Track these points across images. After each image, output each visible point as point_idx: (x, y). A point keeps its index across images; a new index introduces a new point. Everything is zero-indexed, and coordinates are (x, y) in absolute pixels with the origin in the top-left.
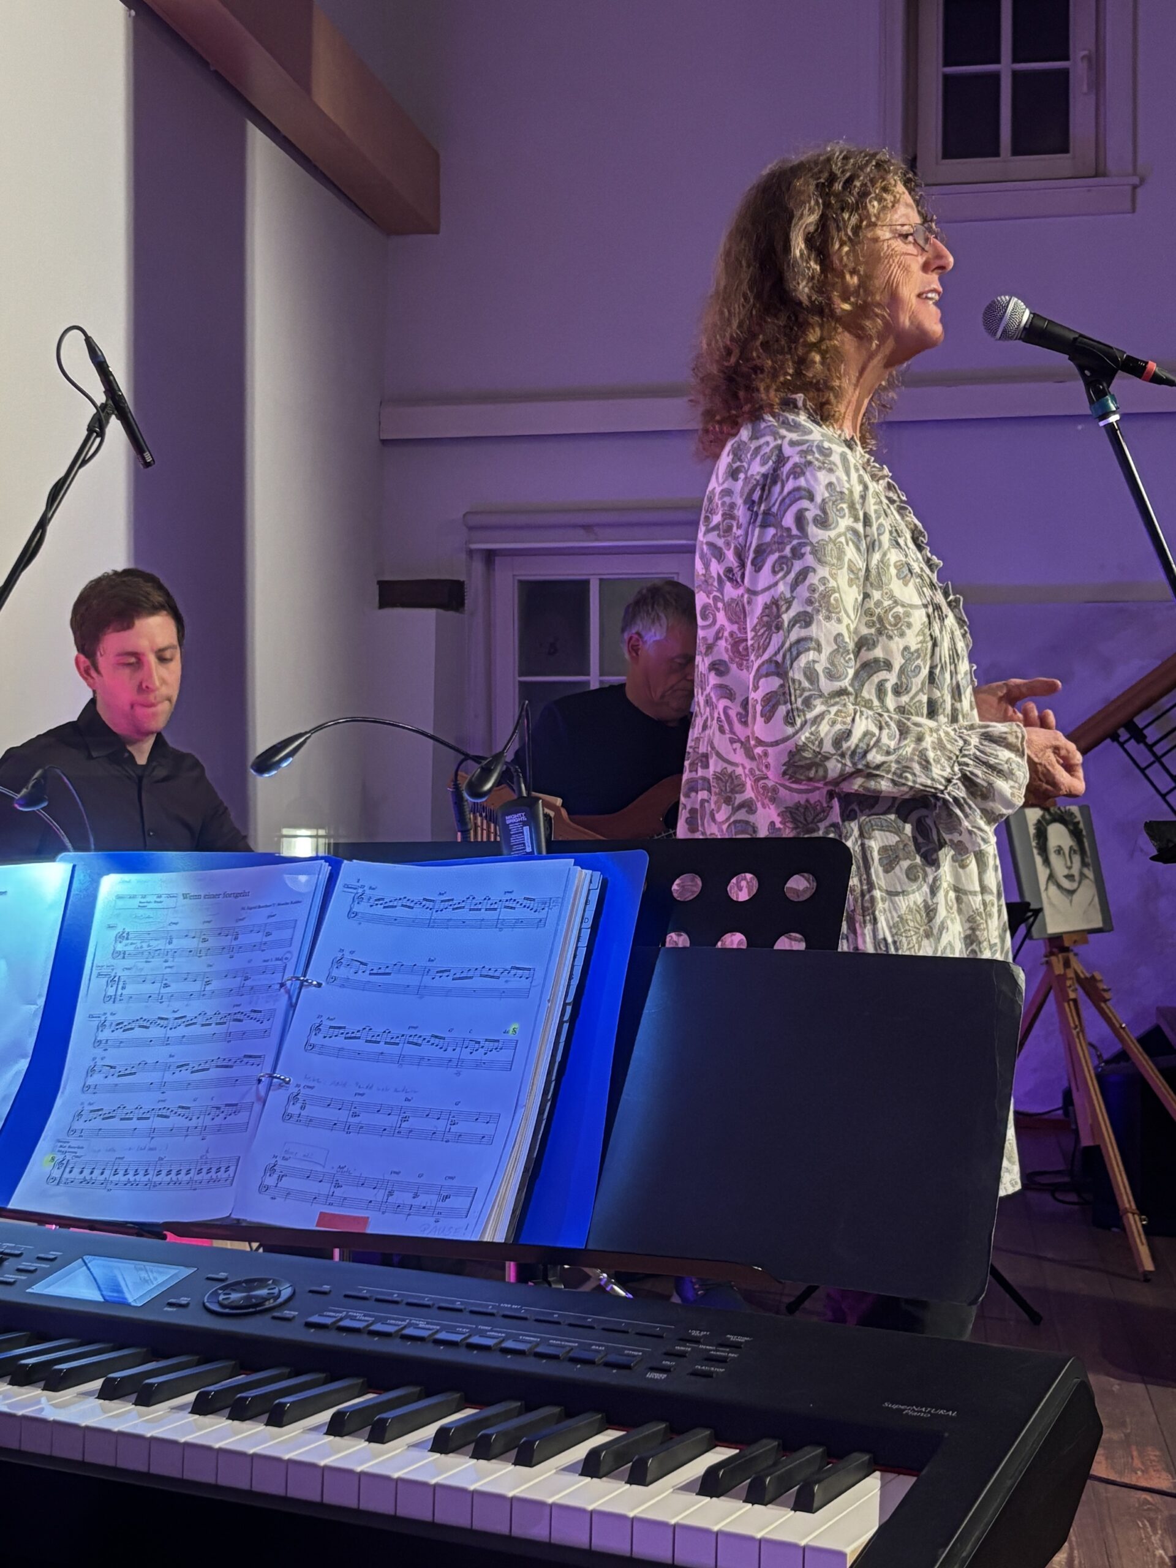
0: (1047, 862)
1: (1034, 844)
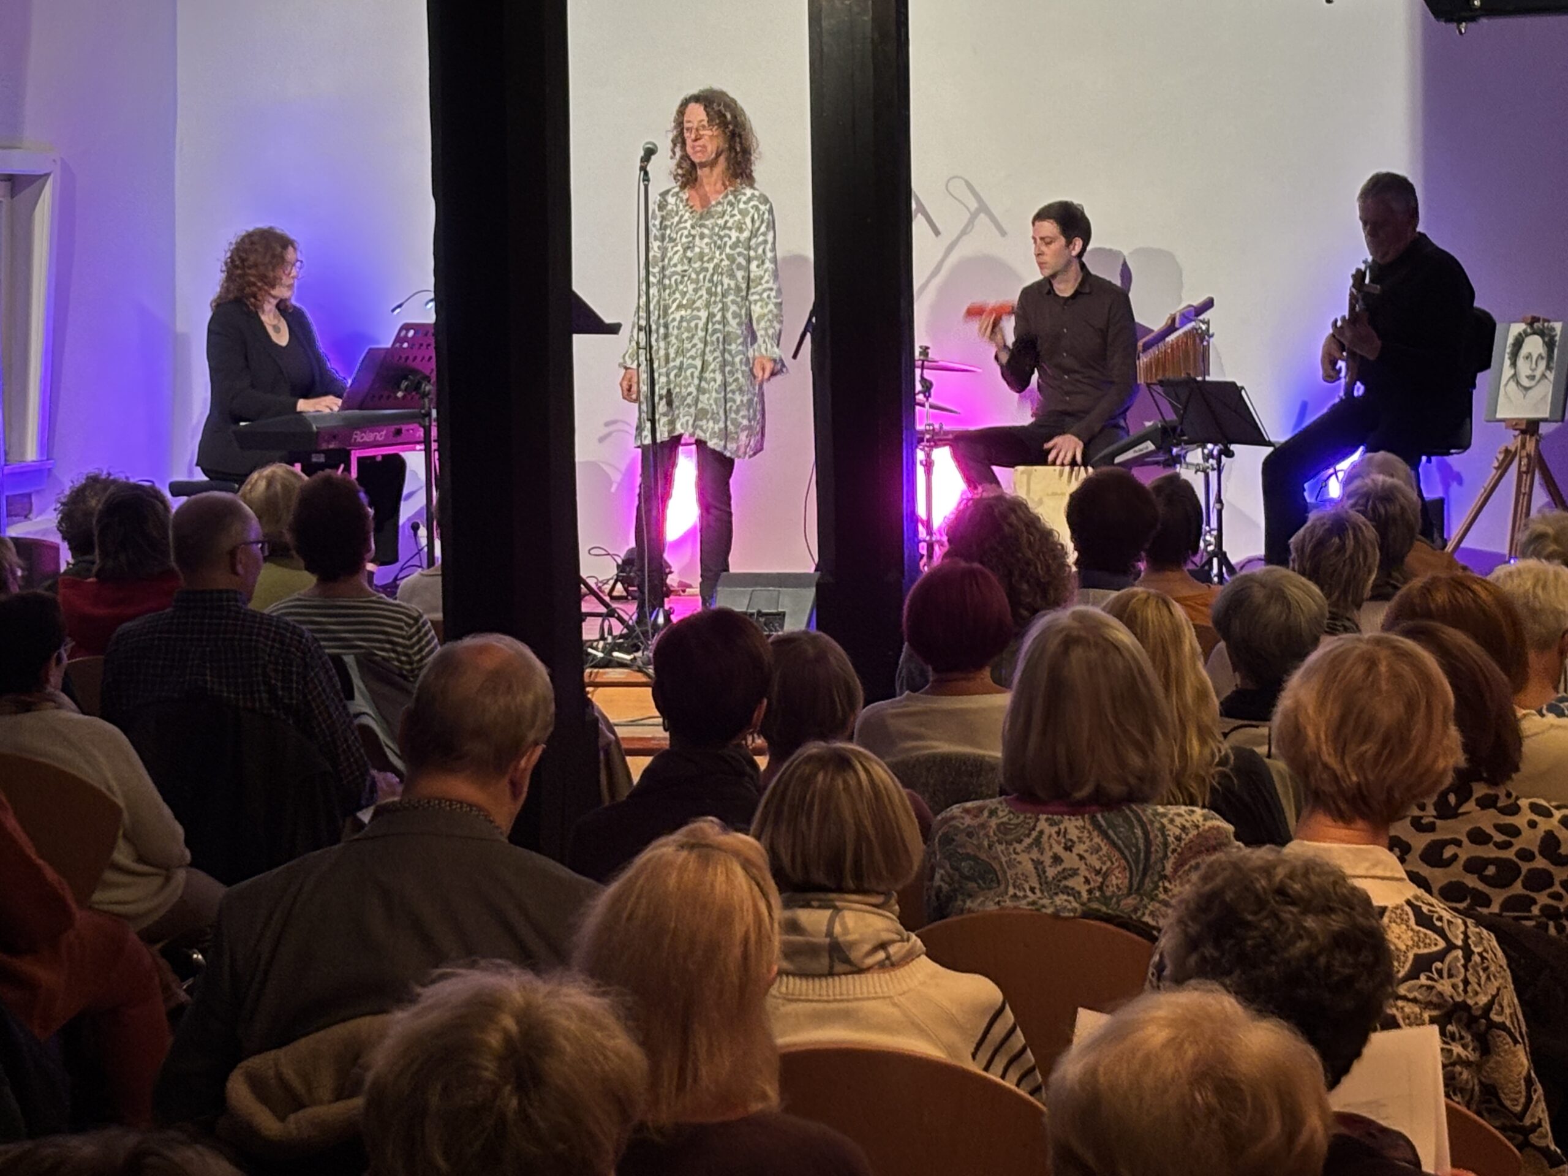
0: (1514, 364)
1: (1508, 350)
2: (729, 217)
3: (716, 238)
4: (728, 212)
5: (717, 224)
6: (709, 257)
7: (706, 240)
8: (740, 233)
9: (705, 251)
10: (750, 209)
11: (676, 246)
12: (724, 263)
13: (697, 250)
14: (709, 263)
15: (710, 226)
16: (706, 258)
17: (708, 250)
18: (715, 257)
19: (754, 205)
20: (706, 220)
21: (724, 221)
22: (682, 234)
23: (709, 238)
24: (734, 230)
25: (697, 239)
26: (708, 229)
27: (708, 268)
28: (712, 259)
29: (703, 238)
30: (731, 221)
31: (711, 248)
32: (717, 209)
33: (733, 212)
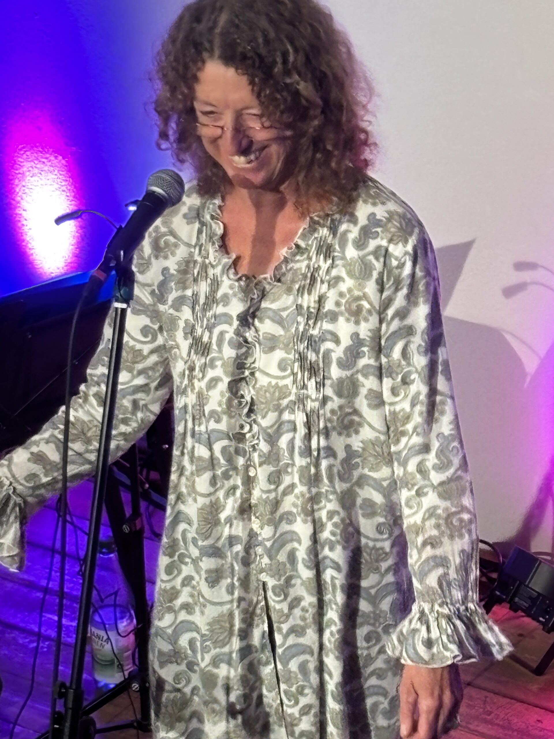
2: (325, 286)
3: (302, 347)
4: (322, 272)
5: (299, 307)
6: (292, 397)
7: (279, 354)
8: (357, 323)
9: (281, 383)
10: (371, 258)
11: (212, 366)
12: (329, 406)
13: (262, 380)
14: (293, 411)
15: (284, 314)
16: (285, 402)
17: (289, 381)
18: (308, 397)
19: (379, 247)
20: (274, 301)
21: (315, 297)
22: (222, 334)
23: (286, 348)
24: (341, 319)
25: (257, 352)
26: (280, 322)
27: (294, 423)
28: (301, 400)
29: (272, 349)
30: (332, 296)
31: (294, 374)
32: (296, 266)
33: (334, 273)
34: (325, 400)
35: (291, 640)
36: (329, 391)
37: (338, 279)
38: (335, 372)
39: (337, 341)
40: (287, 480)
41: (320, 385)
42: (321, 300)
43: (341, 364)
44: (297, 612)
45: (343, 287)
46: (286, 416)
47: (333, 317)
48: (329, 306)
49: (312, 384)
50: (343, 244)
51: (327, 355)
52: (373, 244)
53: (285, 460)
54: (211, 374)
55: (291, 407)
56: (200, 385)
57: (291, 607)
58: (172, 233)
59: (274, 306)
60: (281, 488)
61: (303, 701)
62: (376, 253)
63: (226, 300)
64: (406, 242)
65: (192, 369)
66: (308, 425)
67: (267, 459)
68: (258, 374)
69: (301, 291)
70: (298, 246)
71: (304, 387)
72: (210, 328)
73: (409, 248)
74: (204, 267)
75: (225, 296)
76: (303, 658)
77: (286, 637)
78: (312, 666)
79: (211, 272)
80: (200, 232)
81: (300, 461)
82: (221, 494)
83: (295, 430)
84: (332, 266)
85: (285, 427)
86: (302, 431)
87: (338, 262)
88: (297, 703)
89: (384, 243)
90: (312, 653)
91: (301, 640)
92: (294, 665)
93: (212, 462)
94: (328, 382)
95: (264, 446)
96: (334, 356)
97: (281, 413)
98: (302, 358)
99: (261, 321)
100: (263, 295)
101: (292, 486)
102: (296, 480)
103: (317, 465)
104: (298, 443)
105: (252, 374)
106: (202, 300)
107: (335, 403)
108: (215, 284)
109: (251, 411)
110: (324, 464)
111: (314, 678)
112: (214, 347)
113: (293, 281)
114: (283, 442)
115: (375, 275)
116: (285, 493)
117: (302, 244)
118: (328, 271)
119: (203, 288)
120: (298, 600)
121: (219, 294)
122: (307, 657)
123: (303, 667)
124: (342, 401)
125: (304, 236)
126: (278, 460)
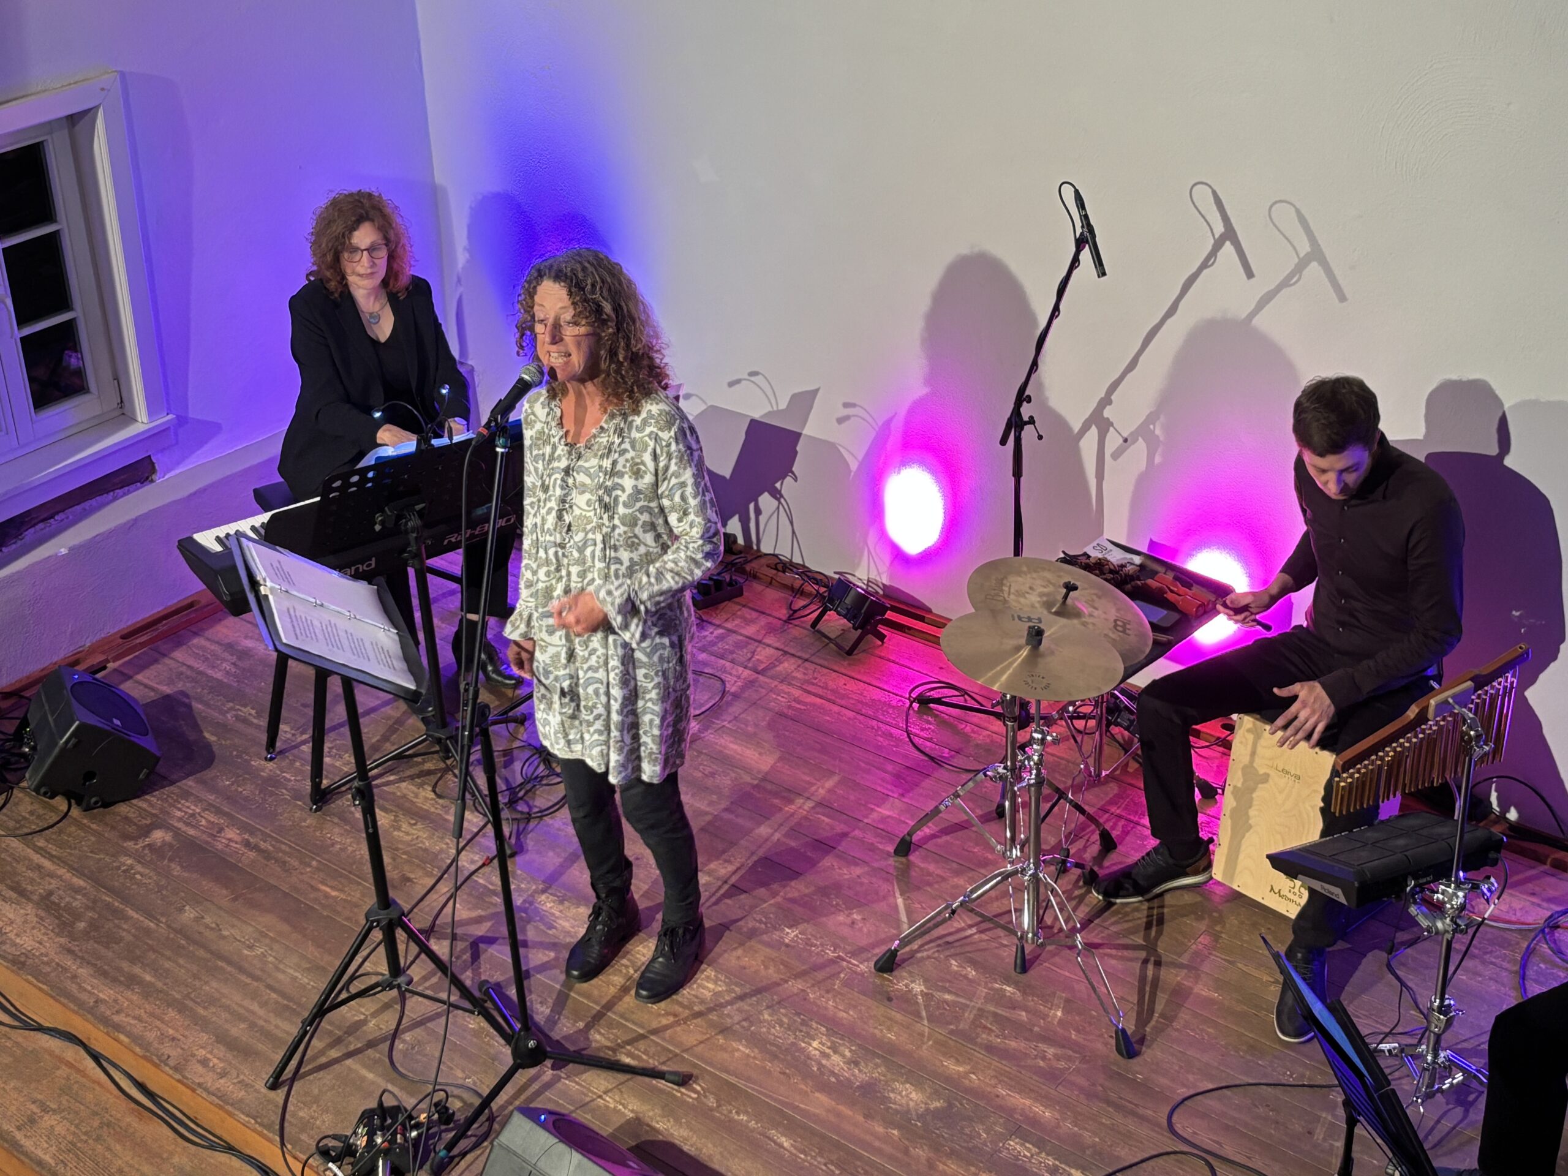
2: (617, 455)
3: (601, 492)
4: (616, 445)
5: (600, 467)
6: (594, 524)
7: (587, 496)
8: (636, 479)
9: (588, 514)
10: (647, 438)
11: (550, 501)
12: (617, 531)
13: (577, 511)
14: (594, 533)
15: (592, 471)
16: (589, 527)
17: (592, 514)
18: (603, 524)
19: (652, 432)
20: (586, 461)
21: (610, 461)
22: (556, 480)
23: (591, 492)
24: (626, 476)
25: (574, 493)
26: (589, 475)
27: (595, 541)
28: (600, 526)
29: (583, 492)
30: (621, 461)
31: (595, 509)
32: (601, 440)
33: (623, 446)
34: (614, 527)
35: (590, 674)
36: (617, 522)
37: (625, 451)
38: (621, 510)
39: (623, 490)
40: (590, 576)
41: (611, 518)
42: (614, 463)
43: (625, 505)
44: (594, 658)
45: (628, 456)
46: (590, 536)
47: (621, 475)
48: (619, 467)
49: (606, 516)
50: (630, 429)
51: (616, 499)
52: (648, 430)
53: (589, 563)
54: (549, 505)
55: (593, 530)
56: (543, 511)
57: (590, 654)
58: (533, 414)
59: (587, 465)
60: (586, 581)
61: (596, 712)
62: (649, 436)
63: (559, 458)
64: (670, 429)
65: (539, 501)
66: (604, 542)
67: (578, 562)
68: (574, 507)
69: (602, 457)
70: (602, 428)
71: (601, 518)
72: (550, 476)
73: (672, 433)
74: (549, 436)
75: (559, 456)
76: (596, 686)
77: (586, 672)
78: (602, 690)
79: (552, 440)
80: (548, 414)
81: (599, 565)
82: (554, 582)
83: (595, 545)
84: (622, 442)
85: (590, 543)
86: (600, 546)
87: (627, 440)
88: (592, 712)
89: (655, 430)
90: (602, 683)
91: (596, 675)
92: (590, 690)
93: (547, 562)
94: (616, 516)
95: (576, 554)
96: (621, 500)
97: (586, 534)
98: (600, 500)
99: (578, 473)
100: (579, 457)
101: (593, 580)
102: (596, 576)
103: (608, 567)
104: (598, 553)
105: (571, 507)
106: (547, 458)
107: (621, 529)
108: (554, 448)
109: (569, 529)
110: (613, 567)
111: (604, 699)
112: (551, 488)
113: (598, 450)
114: (588, 552)
115: (650, 449)
116: (588, 584)
117: (606, 426)
118: (619, 445)
119: (548, 450)
120: (594, 650)
121: (556, 455)
122: (599, 685)
123: (596, 692)
124: (626, 529)
125: (606, 422)
126: (584, 563)
